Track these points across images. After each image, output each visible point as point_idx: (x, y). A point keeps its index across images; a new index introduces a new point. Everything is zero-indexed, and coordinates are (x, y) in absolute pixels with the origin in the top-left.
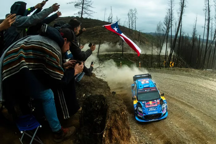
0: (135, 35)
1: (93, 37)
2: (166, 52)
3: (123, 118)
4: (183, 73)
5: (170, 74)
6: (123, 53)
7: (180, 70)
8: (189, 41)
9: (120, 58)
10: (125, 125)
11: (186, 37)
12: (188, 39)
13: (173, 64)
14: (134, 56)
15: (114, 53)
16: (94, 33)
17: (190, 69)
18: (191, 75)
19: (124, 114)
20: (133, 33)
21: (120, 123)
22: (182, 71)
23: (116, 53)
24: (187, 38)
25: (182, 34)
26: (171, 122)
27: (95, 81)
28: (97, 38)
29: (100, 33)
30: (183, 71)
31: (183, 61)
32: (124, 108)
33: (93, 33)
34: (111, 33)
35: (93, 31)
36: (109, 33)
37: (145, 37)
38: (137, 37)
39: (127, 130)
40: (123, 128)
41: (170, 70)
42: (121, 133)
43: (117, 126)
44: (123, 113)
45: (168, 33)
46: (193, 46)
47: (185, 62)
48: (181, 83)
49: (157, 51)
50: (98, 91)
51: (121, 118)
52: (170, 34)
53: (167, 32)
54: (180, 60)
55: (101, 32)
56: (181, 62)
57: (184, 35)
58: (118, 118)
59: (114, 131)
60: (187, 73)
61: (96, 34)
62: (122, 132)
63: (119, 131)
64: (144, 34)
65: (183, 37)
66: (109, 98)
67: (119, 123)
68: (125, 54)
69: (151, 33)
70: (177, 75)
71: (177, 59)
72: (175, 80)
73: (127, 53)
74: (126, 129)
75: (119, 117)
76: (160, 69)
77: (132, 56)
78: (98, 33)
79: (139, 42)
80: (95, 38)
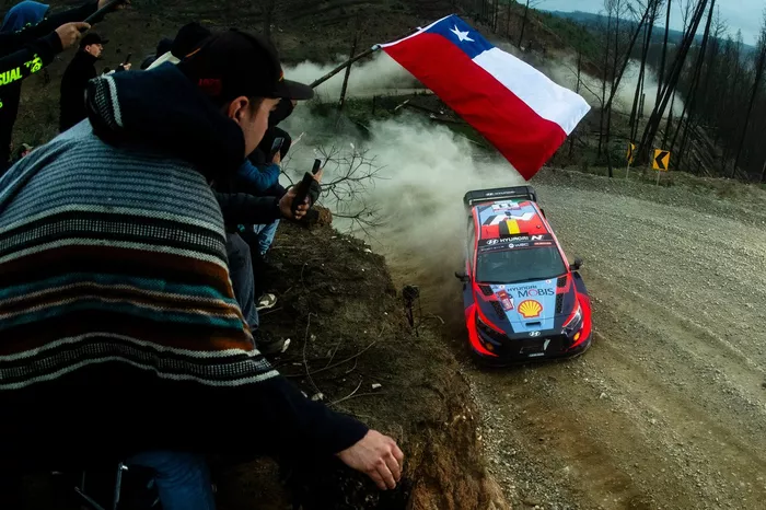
0: (506, 17)
1: (325, 25)
2: (639, 96)
3: (459, 439)
4: (709, 203)
5: (651, 200)
7: (694, 185)
8: (742, 60)
9: (437, 114)
10: (466, 465)
11: (729, 42)
12: (737, 54)
13: (665, 161)
15: (411, 91)
16: (329, 9)
17: (738, 187)
18: (741, 212)
19: (461, 420)
20: (497, 10)
21: (445, 461)
22: (703, 189)
23: (419, 91)
24: (732, 48)
25: (713, 29)
26: (654, 421)
27: (329, 256)
28: (341, 28)
29: (356, 8)
30: (707, 192)
31: (707, 143)
32: (462, 395)
33: (325, 6)
34: (401, 8)
36: (393, 7)
37: (550, 30)
38: (514, 26)
39: (472, 481)
40: (459, 478)
41: (654, 182)
42: (451, 501)
43: (433, 475)
44: (457, 418)
45: (653, 18)
46: (756, 85)
47: (717, 148)
48: (698, 245)
49: (601, 96)
50: (348, 315)
51: (450, 441)
52: (660, 23)
53: (650, 16)
54: (694, 136)
55: (358, 2)
56: (700, 143)
57: (724, 37)
58: (436, 445)
59: (421, 497)
60: (726, 203)
61: (336, 12)
62: (454, 494)
63: (441, 492)
64: (548, 16)
65: (715, 42)
66: (397, 356)
67: (443, 462)
69: (578, 13)
70: (681, 210)
71: (681, 132)
72: (672, 231)
74: (469, 477)
75: (443, 436)
76: (611, 175)
78: (347, 10)
79: (523, 48)
80: (332, 29)
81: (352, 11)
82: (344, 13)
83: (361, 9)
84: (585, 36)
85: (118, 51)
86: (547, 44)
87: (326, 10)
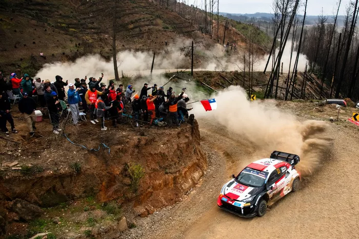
0: (216, 27)
1: (133, 37)
6: (194, 70)
9: (188, 81)
14: (214, 77)
16: (133, 28)
23: (179, 70)
28: (141, 39)
29: (146, 28)
33: (131, 26)
34: (167, 28)
35: (132, 23)
36: (163, 28)
37: (238, 32)
55: (147, 25)
61: (137, 30)
68: (197, 73)
73: (201, 72)
77: (209, 77)
78: (143, 29)
79: (225, 46)
80: (137, 39)
81: (145, 30)
82: (141, 31)
83: (149, 29)
84: (258, 32)
85: (34, 43)
86: (238, 40)
87: (132, 29)
